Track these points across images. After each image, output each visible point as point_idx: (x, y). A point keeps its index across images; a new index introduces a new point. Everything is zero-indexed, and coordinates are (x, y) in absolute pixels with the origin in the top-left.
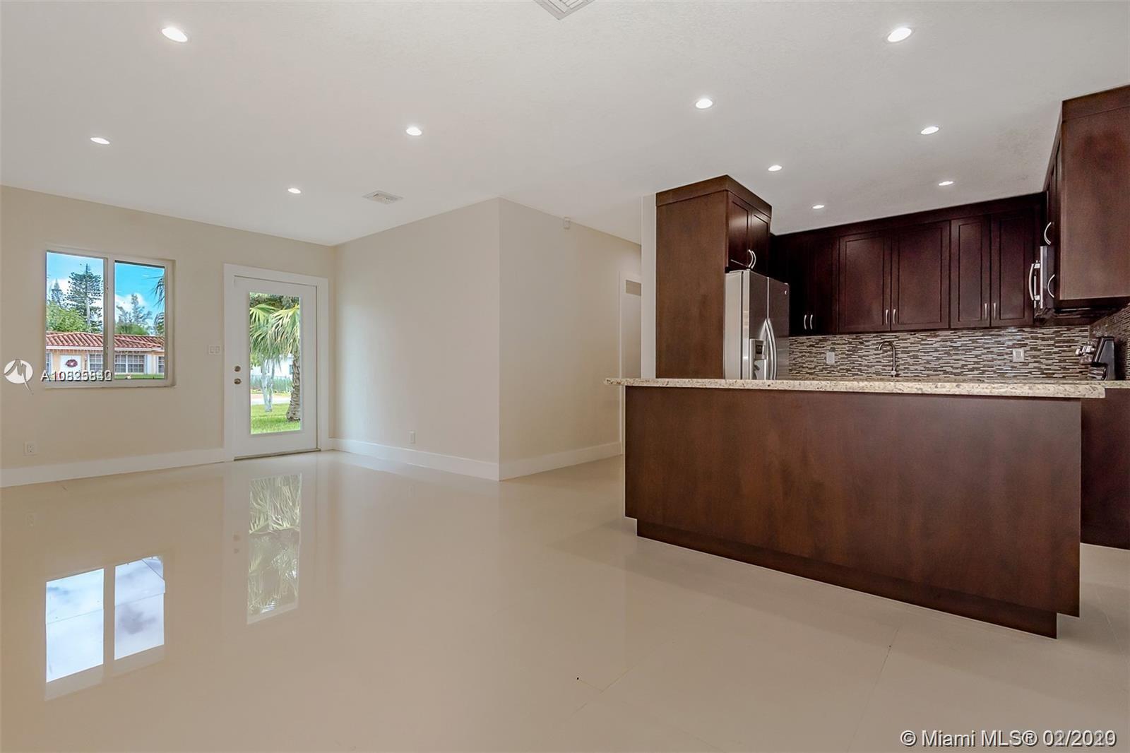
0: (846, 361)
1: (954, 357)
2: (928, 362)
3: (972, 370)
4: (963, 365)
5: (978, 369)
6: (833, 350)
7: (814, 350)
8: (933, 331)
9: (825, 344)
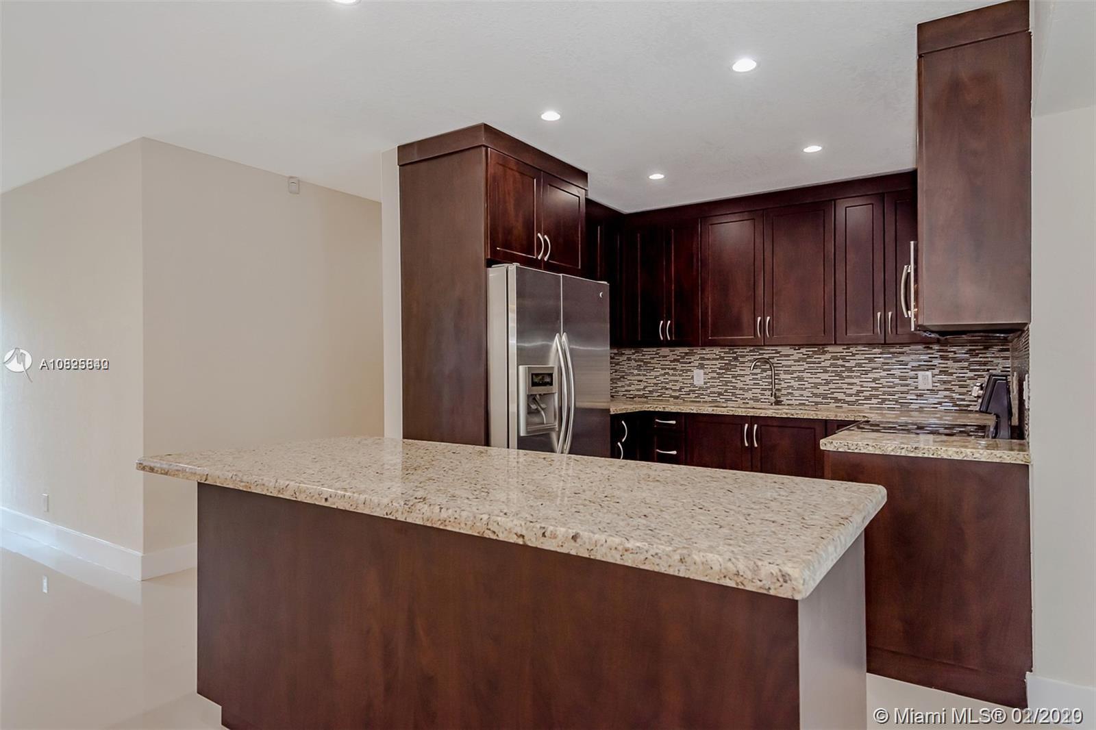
0: (717, 382)
1: (847, 380)
2: (816, 386)
3: (867, 398)
4: (859, 392)
5: (876, 397)
6: (701, 367)
7: (679, 366)
8: (821, 346)
9: (693, 359)
